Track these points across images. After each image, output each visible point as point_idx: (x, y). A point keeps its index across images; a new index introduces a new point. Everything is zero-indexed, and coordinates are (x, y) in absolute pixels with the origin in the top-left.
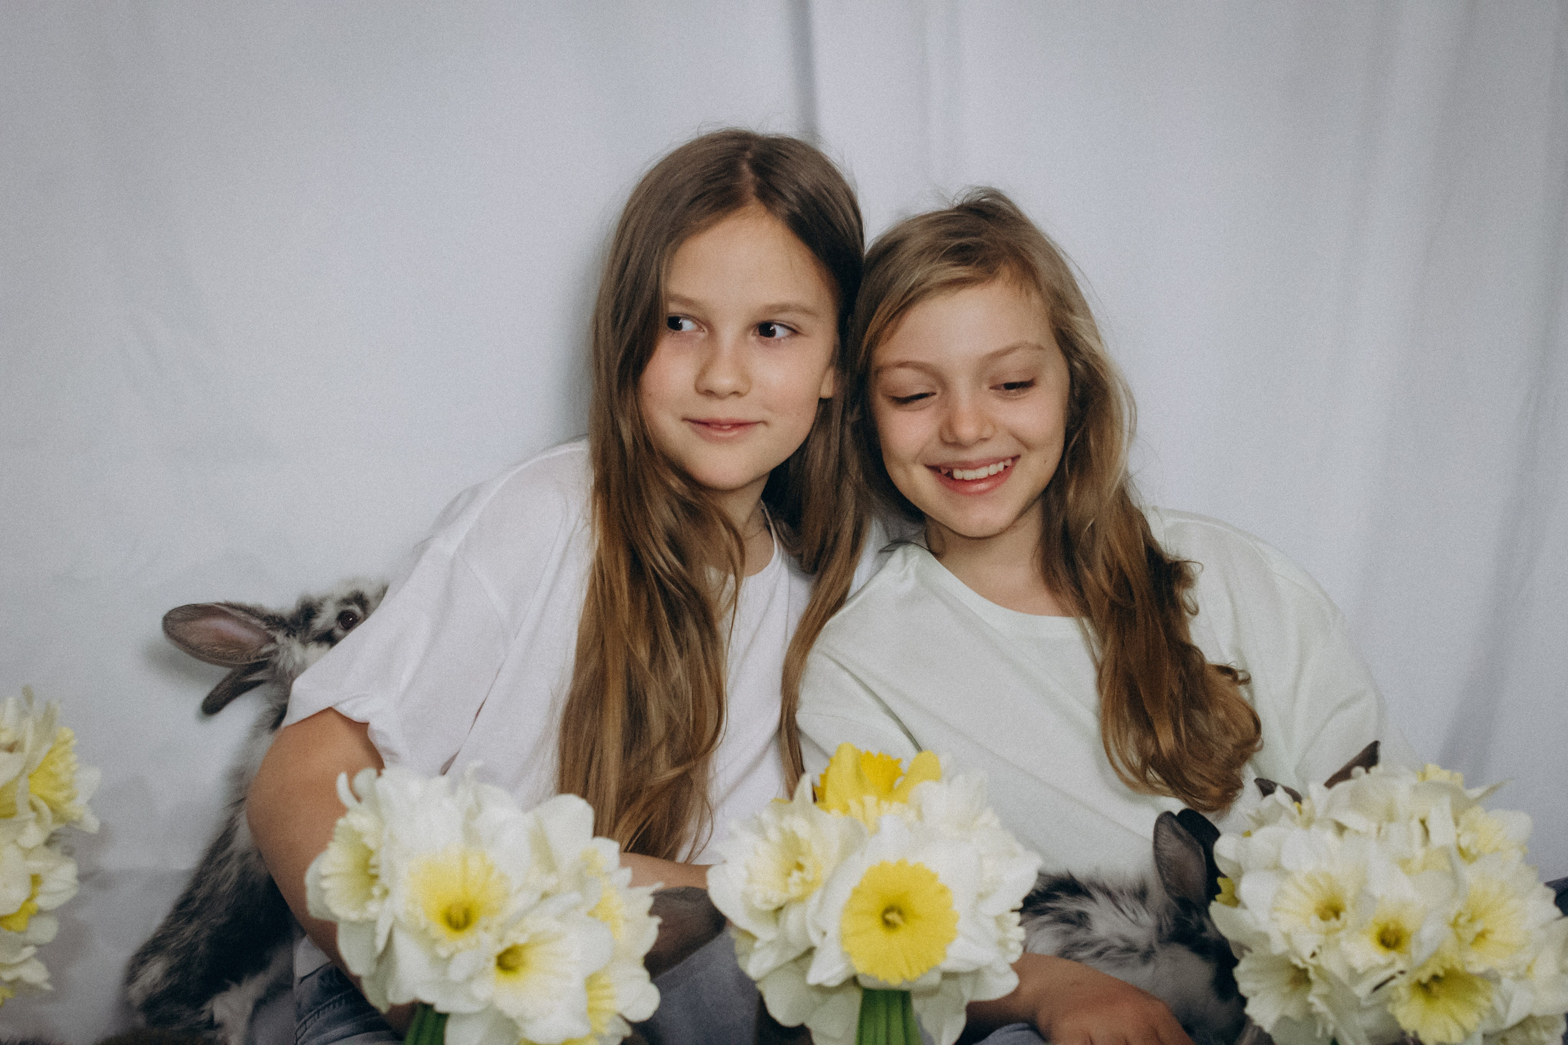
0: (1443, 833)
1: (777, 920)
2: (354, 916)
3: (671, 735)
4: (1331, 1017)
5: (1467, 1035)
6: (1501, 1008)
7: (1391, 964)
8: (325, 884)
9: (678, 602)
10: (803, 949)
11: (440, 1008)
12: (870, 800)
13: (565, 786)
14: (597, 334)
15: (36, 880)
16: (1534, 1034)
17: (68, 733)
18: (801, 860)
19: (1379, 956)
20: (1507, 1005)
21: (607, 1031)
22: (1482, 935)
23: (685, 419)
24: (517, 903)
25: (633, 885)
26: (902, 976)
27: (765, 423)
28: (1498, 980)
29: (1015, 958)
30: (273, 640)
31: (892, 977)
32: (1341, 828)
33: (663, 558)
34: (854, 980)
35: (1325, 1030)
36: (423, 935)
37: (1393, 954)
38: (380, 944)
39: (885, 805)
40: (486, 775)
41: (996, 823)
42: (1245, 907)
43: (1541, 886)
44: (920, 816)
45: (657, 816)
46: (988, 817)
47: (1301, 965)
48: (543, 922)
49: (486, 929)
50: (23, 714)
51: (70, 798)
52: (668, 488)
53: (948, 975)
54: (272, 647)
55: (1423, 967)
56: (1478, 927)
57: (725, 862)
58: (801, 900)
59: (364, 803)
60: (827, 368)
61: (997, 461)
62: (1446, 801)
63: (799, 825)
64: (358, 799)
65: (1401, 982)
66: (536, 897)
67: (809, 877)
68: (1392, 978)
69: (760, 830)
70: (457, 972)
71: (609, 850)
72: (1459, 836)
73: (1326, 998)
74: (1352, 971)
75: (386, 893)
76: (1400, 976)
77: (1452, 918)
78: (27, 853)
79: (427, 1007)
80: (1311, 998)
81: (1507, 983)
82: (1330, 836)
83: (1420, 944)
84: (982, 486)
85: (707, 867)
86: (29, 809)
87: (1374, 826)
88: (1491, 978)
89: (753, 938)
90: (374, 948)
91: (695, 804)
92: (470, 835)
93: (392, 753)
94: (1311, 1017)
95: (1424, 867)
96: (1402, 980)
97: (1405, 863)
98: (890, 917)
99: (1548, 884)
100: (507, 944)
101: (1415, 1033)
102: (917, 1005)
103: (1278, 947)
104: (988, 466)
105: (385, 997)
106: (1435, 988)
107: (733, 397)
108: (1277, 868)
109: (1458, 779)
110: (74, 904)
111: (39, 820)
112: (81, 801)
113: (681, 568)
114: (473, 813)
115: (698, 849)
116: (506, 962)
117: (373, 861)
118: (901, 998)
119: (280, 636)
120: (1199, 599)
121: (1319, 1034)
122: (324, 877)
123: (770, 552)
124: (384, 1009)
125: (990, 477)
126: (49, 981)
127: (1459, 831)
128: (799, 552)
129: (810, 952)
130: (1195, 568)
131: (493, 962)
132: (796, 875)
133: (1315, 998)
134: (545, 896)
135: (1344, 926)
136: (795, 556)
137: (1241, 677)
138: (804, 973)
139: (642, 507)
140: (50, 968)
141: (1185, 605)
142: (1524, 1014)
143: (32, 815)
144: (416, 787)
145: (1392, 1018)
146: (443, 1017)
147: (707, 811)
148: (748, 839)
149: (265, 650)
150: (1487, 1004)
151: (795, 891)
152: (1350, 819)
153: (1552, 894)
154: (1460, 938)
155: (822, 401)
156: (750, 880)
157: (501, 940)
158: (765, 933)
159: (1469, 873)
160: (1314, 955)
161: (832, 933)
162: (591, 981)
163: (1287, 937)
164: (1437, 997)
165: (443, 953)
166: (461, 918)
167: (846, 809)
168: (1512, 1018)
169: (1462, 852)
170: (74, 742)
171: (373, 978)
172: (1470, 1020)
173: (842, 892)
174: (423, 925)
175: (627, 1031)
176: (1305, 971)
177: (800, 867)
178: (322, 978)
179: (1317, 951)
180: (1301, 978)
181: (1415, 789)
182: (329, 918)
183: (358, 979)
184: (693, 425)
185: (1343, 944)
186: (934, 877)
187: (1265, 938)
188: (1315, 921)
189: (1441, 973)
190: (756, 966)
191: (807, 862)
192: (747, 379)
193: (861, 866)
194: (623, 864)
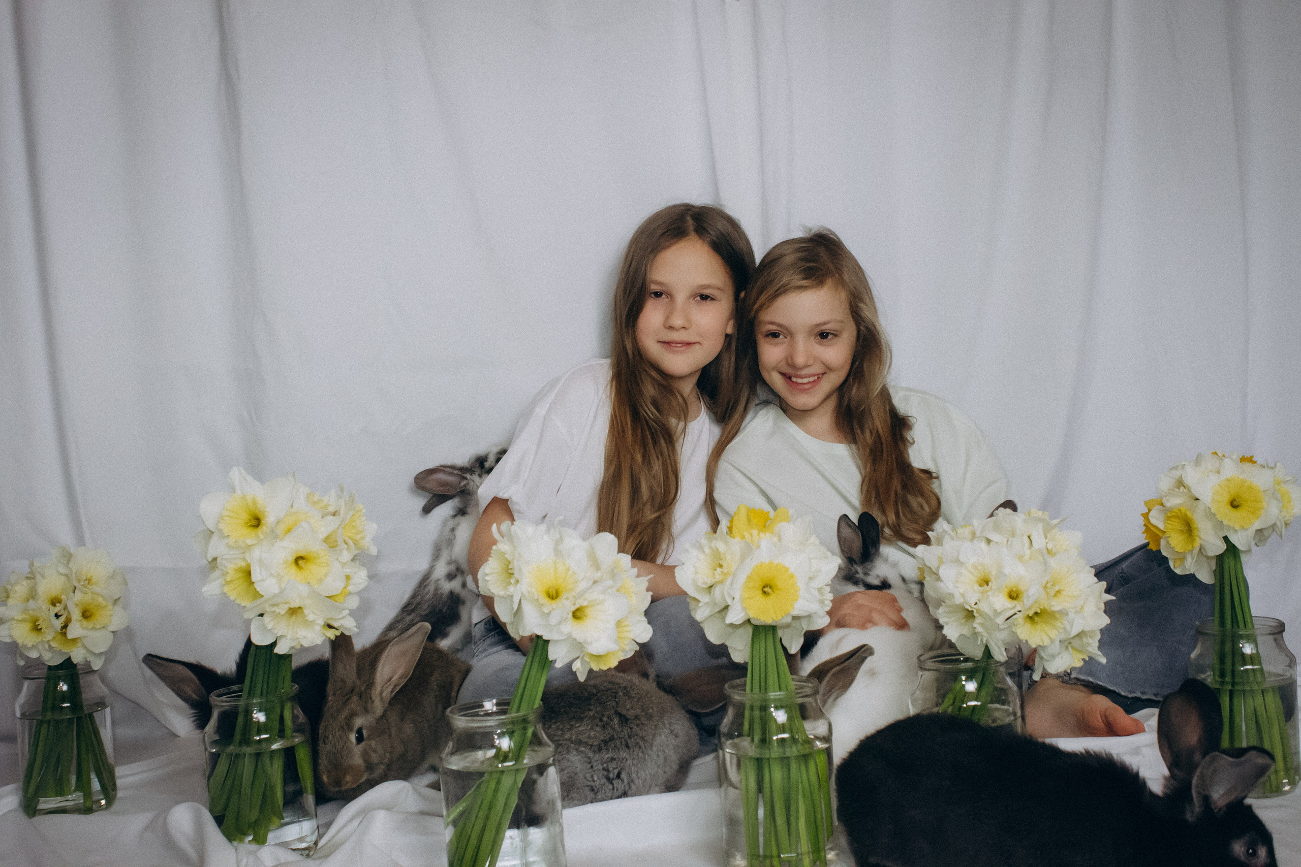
0: (1039, 542)
1: (710, 593)
2: (502, 593)
3: (652, 498)
4: (985, 634)
5: (1052, 641)
6: (1068, 627)
7: (1014, 607)
8: (487, 578)
9: (656, 431)
10: (723, 606)
11: (545, 638)
12: (755, 532)
13: (601, 528)
14: (615, 305)
15: (348, 577)
16: (1085, 640)
17: (360, 506)
18: (721, 562)
19: (1009, 603)
20: (1072, 626)
21: (627, 648)
22: (1059, 592)
23: (658, 342)
24: (582, 585)
25: (638, 576)
26: (774, 620)
27: (699, 343)
28: (1067, 614)
29: (828, 608)
30: (466, 479)
31: (766, 618)
32: (989, 541)
33: (650, 411)
34: (749, 621)
35: (982, 640)
36: (536, 602)
37: (1015, 602)
38: (515, 607)
39: (762, 535)
40: (564, 523)
41: (817, 542)
42: (942, 581)
43: (1088, 567)
44: (780, 539)
45: (646, 539)
46: (813, 539)
47: (970, 609)
48: (595, 595)
49: (567, 599)
50: (339, 497)
51: (363, 538)
52: (652, 378)
53: (795, 618)
54: (465, 482)
55: (1030, 609)
56: (1057, 589)
57: (683, 564)
58: (721, 582)
59: (505, 538)
60: (730, 319)
61: (814, 375)
62: (1040, 527)
63: (720, 546)
64: (503, 536)
65: (1020, 617)
66: (591, 582)
67: (725, 571)
68: (1015, 614)
69: (701, 548)
70: (553, 620)
71: (626, 559)
72: (1047, 543)
73: (982, 625)
74: (995, 611)
75: (518, 581)
76: (1018, 613)
77: (1044, 585)
78: (344, 565)
79: (539, 637)
80: (975, 625)
81: (1071, 615)
82: (983, 545)
83: (1028, 597)
84: (806, 387)
85: (675, 567)
86: (343, 543)
87: (1005, 540)
88: (1064, 613)
89: (698, 601)
90: (513, 609)
91: (666, 535)
92: (557, 552)
93: (519, 512)
94: (975, 634)
95: (1030, 558)
96: (1019, 615)
97: (1020, 558)
98: (765, 589)
99: (1092, 567)
100: (577, 606)
101: (1027, 641)
102: (780, 633)
103: (959, 600)
104: (809, 377)
105: (519, 633)
106: (1036, 618)
107: (683, 330)
108: (958, 562)
109: (1046, 516)
110: (366, 589)
111: (348, 549)
112: (368, 539)
113: (658, 415)
114: (559, 541)
115: (667, 557)
116: (577, 614)
117: (510, 567)
118: (773, 629)
119: (468, 476)
120: (915, 437)
121: (979, 643)
122: (487, 575)
123: (700, 411)
124: (518, 639)
125: (809, 383)
126: (356, 627)
127: (1047, 541)
128: (715, 411)
129: (727, 607)
130: (912, 420)
131: (571, 614)
132: (719, 569)
133: (977, 625)
134: (595, 582)
135: (991, 589)
136: (713, 413)
137: (934, 475)
138: (724, 619)
139: (638, 385)
140: (356, 620)
141: (907, 439)
142: (1079, 630)
143: (346, 546)
144: (530, 529)
145: (1015, 633)
146: (547, 642)
147: (672, 540)
148: (694, 552)
149: (462, 484)
150: (1062, 626)
151: (718, 578)
152: (994, 537)
153: (1093, 571)
154: (1047, 593)
155: (727, 336)
156: (696, 573)
157: (574, 604)
158: (704, 599)
159: (1052, 562)
160: (976, 604)
161: (737, 597)
162: (619, 624)
163: (963, 595)
164: (1037, 623)
165: (546, 611)
166: (554, 595)
167: (743, 537)
168: (1074, 633)
169: (1049, 552)
170: (364, 510)
171: (512, 623)
172: (1053, 634)
173: (742, 578)
174: (536, 597)
175: (637, 648)
176: (972, 611)
177: (721, 566)
178: (486, 624)
179: (978, 602)
180: (970, 615)
181: (1025, 521)
182: (490, 595)
183: (505, 624)
184: (662, 344)
185: (990, 598)
186: (787, 570)
187: (952, 595)
188: (976, 587)
189: (1039, 611)
190: (699, 615)
191: (724, 564)
192: (688, 320)
193: (750, 565)
194: (633, 566)
